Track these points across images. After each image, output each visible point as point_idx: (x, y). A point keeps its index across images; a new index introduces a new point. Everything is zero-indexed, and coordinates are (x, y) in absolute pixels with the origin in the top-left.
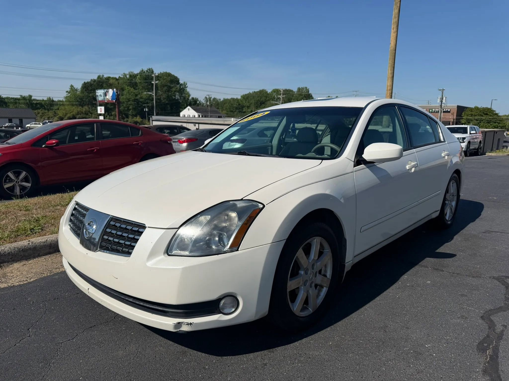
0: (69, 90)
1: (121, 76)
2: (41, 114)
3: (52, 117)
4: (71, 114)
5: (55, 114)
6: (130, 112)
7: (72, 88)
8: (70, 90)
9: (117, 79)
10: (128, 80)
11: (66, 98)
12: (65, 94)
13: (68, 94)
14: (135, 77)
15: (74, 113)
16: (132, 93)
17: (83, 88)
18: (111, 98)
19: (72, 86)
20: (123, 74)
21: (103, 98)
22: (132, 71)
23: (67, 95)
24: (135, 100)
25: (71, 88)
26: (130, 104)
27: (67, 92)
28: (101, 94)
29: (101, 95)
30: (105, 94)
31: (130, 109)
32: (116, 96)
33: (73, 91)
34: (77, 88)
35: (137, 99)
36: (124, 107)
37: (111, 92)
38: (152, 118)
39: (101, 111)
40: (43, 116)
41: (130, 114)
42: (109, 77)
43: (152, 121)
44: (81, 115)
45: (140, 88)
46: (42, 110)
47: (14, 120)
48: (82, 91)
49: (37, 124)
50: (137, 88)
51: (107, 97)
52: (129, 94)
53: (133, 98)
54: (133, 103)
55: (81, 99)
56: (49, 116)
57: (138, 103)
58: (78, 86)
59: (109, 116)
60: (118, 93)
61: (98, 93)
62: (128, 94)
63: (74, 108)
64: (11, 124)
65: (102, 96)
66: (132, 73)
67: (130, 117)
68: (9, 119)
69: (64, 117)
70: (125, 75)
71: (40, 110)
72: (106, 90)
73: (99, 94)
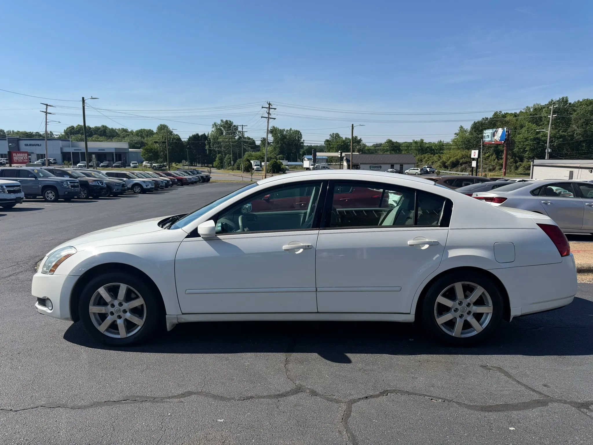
0: (457, 132)
1: (523, 111)
2: (426, 159)
3: (436, 162)
4: (455, 158)
5: (440, 158)
6: (526, 155)
7: (462, 129)
8: (459, 132)
9: (515, 115)
10: (531, 115)
11: (453, 141)
12: (453, 137)
13: (456, 136)
14: (540, 110)
15: (458, 157)
16: (533, 131)
17: (473, 129)
18: (499, 139)
19: (461, 127)
20: (525, 107)
21: (490, 139)
22: (538, 103)
23: (455, 138)
24: (535, 139)
25: (460, 130)
26: (527, 145)
27: (456, 134)
28: (489, 134)
29: (488, 136)
30: (494, 135)
31: (527, 151)
32: (506, 136)
33: (462, 132)
34: (467, 129)
35: (538, 139)
36: (519, 149)
37: (500, 131)
38: (533, 163)
39: (474, 156)
40: (428, 160)
41: (525, 157)
42: (507, 113)
43: (533, 166)
44: (466, 159)
45: (545, 124)
46: (428, 155)
47: (395, 166)
48: (471, 133)
49: (415, 170)
50: (541, 123)
51: (496, 138)
52: (528, 132)
53: (532, 137)
54: (531, 143)
55: (469, 141)
56: (433, 160)
57: (538, 143)
58: (468, 126)
59: (498, 160)
60: (509, 132)
61: (485, 133)
62: (526, 132)
63: (459, 151)
64: (392, 169)
65: (490, 137)
66: (538, 105)
67: (526, 160)
68: (391, 165)
69: (447, 161)
70: (528, 108)
71: (427, 154)
72: (494, 130)
73: (487, 134)
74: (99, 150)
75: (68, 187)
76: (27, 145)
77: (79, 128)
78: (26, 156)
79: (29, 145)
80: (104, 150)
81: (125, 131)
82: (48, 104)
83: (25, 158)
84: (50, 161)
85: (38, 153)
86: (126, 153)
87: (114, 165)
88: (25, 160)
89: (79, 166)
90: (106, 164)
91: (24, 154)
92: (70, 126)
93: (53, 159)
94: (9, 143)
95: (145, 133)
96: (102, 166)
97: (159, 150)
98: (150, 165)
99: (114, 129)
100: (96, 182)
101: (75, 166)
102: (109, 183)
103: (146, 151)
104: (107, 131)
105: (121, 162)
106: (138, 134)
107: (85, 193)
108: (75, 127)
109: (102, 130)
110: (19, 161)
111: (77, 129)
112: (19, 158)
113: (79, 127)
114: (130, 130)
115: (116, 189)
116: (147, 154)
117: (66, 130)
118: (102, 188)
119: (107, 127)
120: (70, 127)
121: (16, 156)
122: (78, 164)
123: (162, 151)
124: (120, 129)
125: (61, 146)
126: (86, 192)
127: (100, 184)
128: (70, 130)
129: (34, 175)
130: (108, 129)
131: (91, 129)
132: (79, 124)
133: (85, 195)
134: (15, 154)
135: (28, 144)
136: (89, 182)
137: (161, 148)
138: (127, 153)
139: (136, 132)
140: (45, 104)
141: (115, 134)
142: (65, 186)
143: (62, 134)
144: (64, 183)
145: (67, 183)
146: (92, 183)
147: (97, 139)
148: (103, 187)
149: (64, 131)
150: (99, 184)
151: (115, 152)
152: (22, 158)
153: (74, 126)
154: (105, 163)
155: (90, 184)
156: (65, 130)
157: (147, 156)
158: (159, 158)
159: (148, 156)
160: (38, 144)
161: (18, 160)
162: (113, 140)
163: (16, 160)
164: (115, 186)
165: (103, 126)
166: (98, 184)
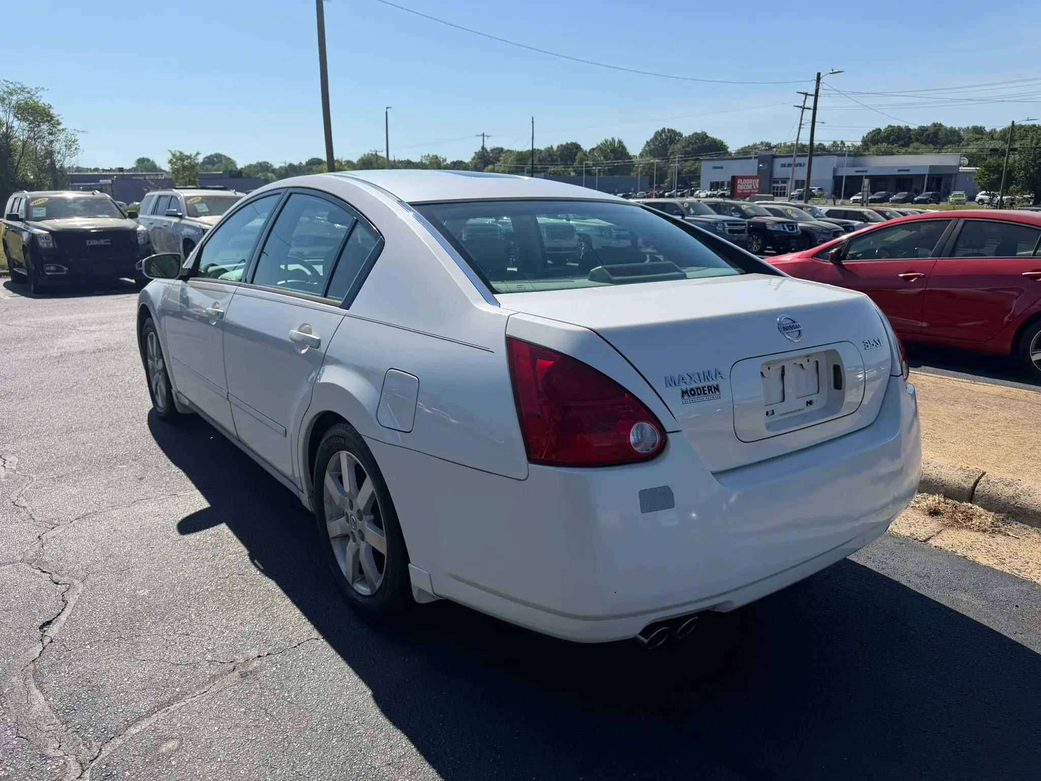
74: (899, 171)
75: (723, 232)
76: (783, 165)
77: (889, 132)
78: (756, 184)
79: (787, 165)
80: (908, 170)
81: (979, 131)
82: (809, 93)
83: (754, 187)
84: (812, 192)
85: (797, 179)
86: (951, 175)
87: (916, 199)
88: (754, 189)
89: (853, 200)
90: (901, 198)
91: (754, 180)
92: (875, 129)
93: (819, 189)
94: (759, 164)
95: (1020, 133)
96: (893, 201)
97: (1018, 167)
98: (990, 199)
99: (957, 129)
100: (781, 225)
101: (847, 202)
102: (811, 228)
103: (985, 170)
104: (940, 133)
105: (931, 193)
106: (1005, 135)
107: (759, 244)
108: (882, 130)
109: (930, 132)
110: (746, 191)
111: (885, 132)
112: (745, 187)
113: (890, 129)
114: (988, 129)
115: (822, 240)
116: (986, 176)
117: (865, 136)
118: (791, 237)
119: (942, 126)
120: (873, 131)
121: (741, 183)
122: (852, 196)
123: (1023, 170)
124: (968, 128)
125: (835, 166)
126: (760, 242)
127: (787, 230)
128: (872, 137)
129: (682, 212)
130: (943, 128)
131: (911, 133)
132: (889, 124)
133: (758, 247)
134: (741, 181)
135: (785, 164)
136: (767, 226)
137: (1023, 162)
138: (954, 176)
139: (1001, 132)
140: (803, 93)
141: (956, 138)
142: (720, 230)
143: (854, 145)
144: (719, 225)
145: (724, 225)
146: (773, 228)
147: (915, 151)
148: (795, 234)
149: (861, 139)
150: (784, 229)
151: (929, 175)
152: (750, 187)
153: (881, 128)
154: (900, 196)
155: (770, 228)
156: (863, 137)
157: (985, 180)
158: (1012, 184)
159: (988, 180)
160: (800, 162)
161: (744, 190)
162: (943, 151)
163: (740, 190)
164: (821, 233)
165: (935, 125)
166: (782, 230)
